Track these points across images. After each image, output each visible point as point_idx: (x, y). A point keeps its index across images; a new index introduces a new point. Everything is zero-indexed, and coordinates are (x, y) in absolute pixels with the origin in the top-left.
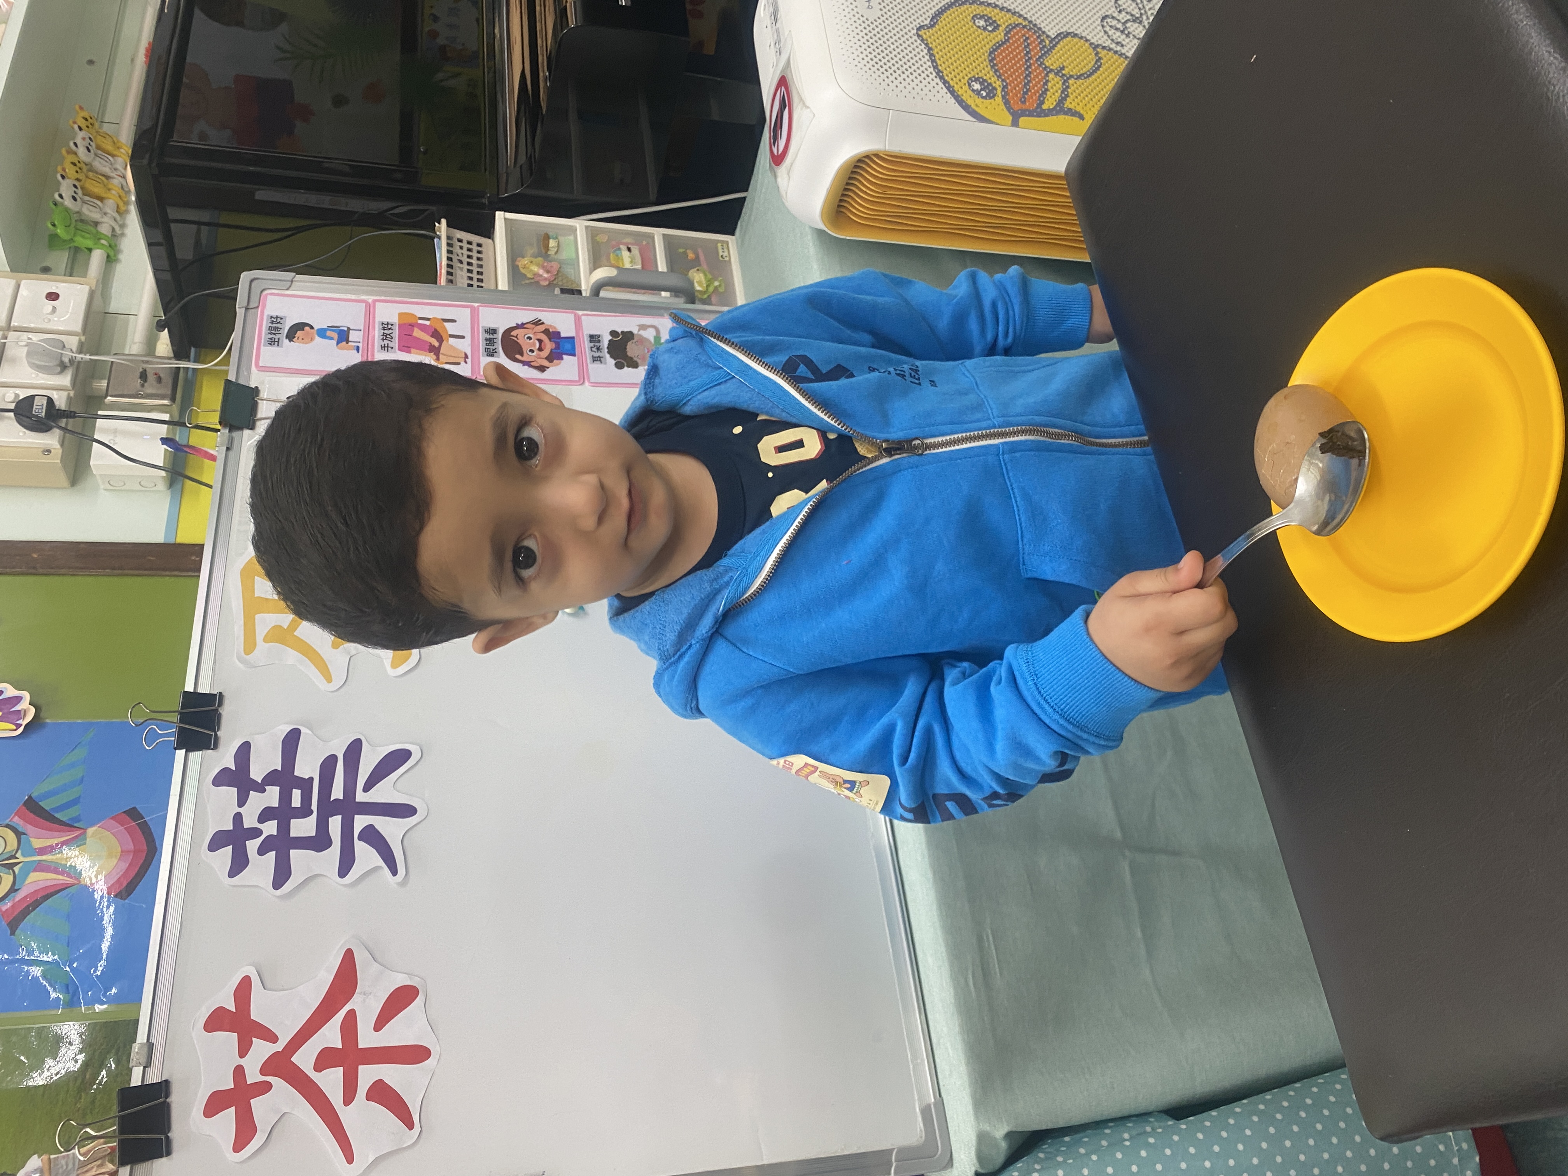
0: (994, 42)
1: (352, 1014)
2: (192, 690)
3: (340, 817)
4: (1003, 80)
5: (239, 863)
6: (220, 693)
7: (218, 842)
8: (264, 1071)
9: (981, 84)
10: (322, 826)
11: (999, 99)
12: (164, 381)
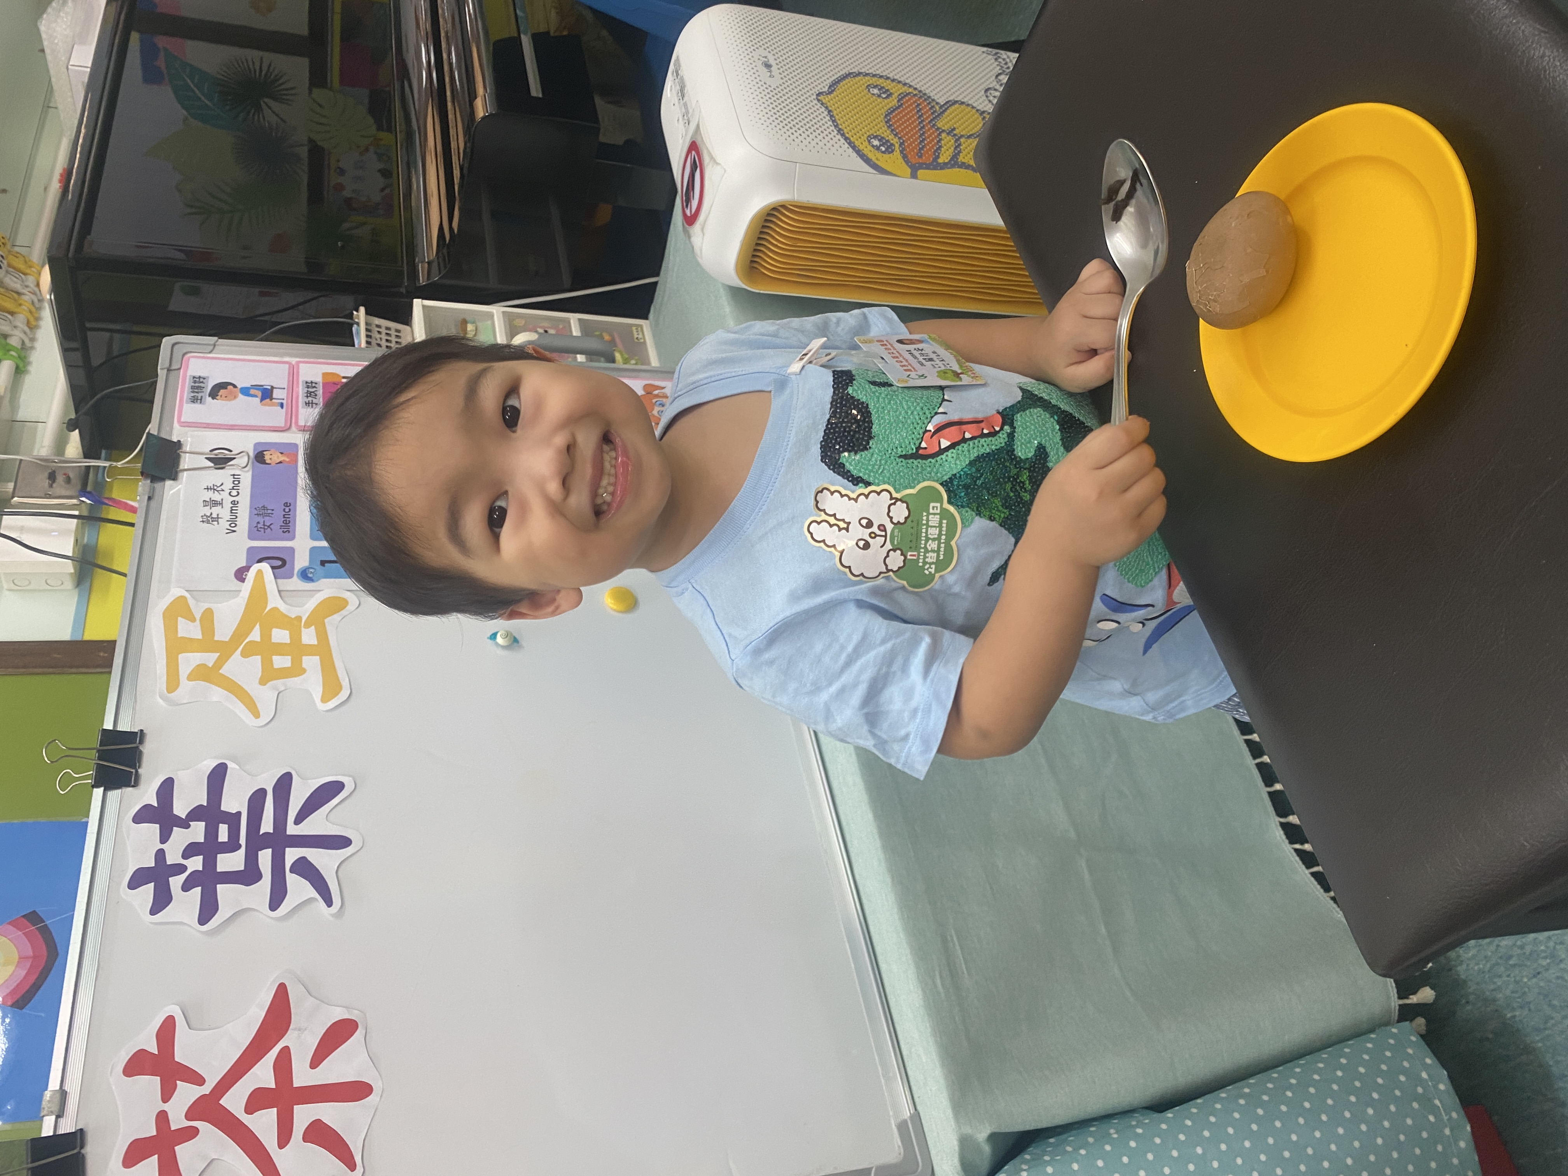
0: (888, 107)
1: (286, 1051)
2: (111, 728)
3: (270, 851)
4: (900, 138)
5: (162, 901)
6: (142, 731)
7: (138, 880)
8: (191, 1114)
9: (879, 140)
10: (251, 859)
11: (897, 153)
12: (74, 481)
